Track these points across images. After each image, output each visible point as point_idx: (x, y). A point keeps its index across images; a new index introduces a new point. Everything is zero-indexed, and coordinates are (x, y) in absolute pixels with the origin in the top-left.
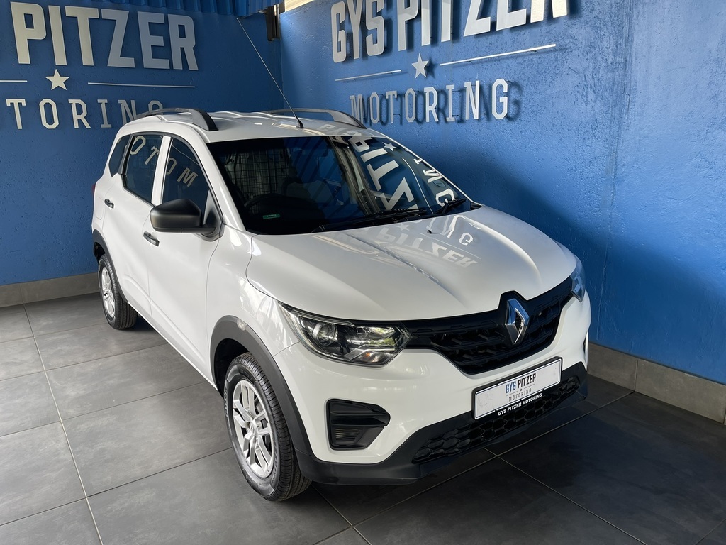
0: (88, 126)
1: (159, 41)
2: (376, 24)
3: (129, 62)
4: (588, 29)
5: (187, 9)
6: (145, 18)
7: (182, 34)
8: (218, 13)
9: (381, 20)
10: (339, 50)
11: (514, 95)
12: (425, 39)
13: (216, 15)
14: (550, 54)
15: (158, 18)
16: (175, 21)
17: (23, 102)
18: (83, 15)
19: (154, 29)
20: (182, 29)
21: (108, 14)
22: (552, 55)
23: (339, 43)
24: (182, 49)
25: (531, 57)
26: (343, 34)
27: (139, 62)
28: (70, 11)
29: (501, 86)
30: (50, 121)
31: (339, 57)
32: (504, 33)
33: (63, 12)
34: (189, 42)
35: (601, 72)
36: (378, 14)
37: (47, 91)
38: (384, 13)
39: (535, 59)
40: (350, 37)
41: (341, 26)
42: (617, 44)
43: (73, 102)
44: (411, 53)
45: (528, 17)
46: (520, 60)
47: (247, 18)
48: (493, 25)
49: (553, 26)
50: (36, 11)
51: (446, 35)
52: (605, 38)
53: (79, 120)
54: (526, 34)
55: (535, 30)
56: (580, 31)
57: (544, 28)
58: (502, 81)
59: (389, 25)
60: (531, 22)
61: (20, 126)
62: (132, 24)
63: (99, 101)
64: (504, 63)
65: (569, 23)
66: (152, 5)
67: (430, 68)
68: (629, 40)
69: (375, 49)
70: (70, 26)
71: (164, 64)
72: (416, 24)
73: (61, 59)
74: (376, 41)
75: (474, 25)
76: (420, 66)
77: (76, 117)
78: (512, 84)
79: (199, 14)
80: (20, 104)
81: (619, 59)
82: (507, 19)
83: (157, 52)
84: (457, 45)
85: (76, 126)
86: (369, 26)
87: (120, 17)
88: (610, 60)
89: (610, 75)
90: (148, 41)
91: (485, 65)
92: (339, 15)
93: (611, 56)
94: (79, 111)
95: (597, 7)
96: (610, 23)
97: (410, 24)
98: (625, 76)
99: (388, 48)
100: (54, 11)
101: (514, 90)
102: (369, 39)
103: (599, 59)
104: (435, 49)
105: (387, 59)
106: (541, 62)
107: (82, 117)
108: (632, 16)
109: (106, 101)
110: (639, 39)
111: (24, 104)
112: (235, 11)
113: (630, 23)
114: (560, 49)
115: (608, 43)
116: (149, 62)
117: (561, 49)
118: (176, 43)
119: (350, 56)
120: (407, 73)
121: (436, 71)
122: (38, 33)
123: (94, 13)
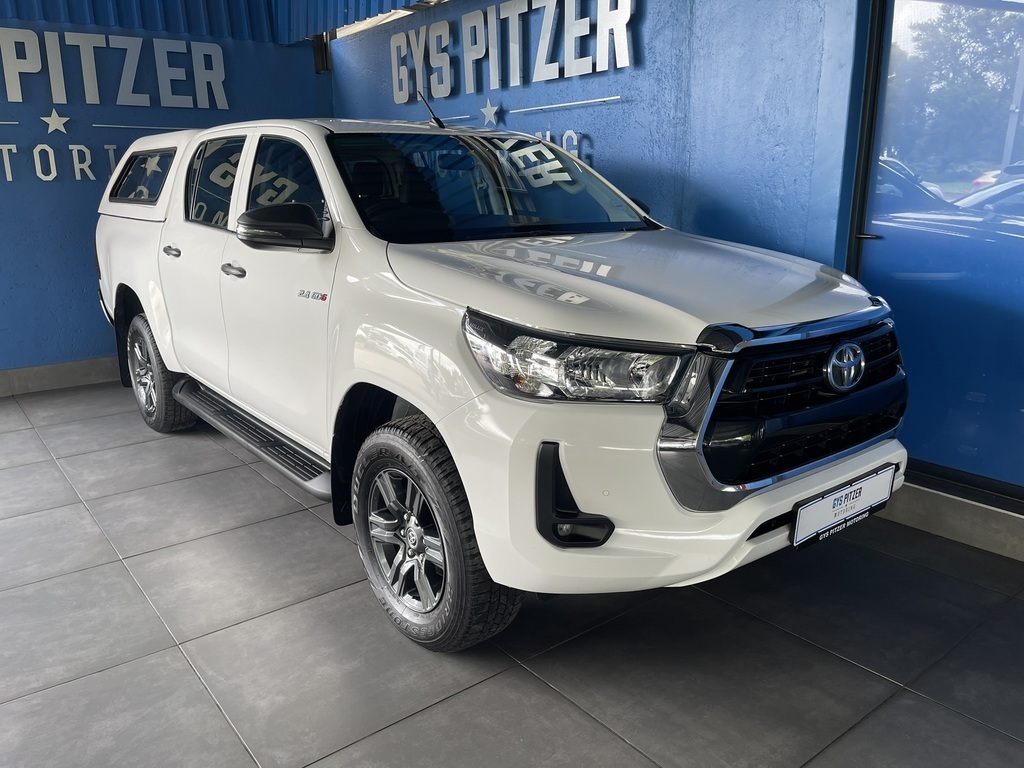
0: (92, 177)
1: (180, 74)
2: (441, 61)
3: (143, 100)
4: (652, 81)
5: (214, 35)
6: (162, 47)
7: (209, 65)
8: (253, 39)
9: (446, 57)
10: (401, 89)
11: (586, 149)
12: (494, 81)
13: (250, 42)
14: (618, 106)
15: (180, 46)
16: (199, 49)
17: (14, 148)
18: (87, 43)
19: (174, 59)
20: (208, 59)
21: (117, 41)
22: (620, 106)
23: (400, 81)
24: (209, 84)
25: (600, 108)
26: (404, 70)
27: (155, 100)
28: (71, 38)
29: (570, 138)
30: (47, 172)
31: (401, 97)
32: (574, 81)
33: (62, 39)
34: (218, 75)
35: (665, 127)
36: (444, 50)
37: (43, 135)
38: (450, 49)
39: (604, 109)
40: (412, 74)
41: (403, 61)
42: (678, 99)
43: (75, 148)
44: (481, 97)
45: (594, 65)
46: (590, 110)
47: (289, 46)
48: (562, 71)
49: (619, 76)
50: (30, 39)
51: (515, 80)
52: (667, 91)
53: (82, 170)
54: (595, 81)
55: (603, 79)
56: (644, 82)
57: (612, 77)
58: (570, 133)
59: (455, 63)
60: (598, 70)
61: (9, 178)
62: (147, 52)
63: (106, 147)
64: (575, 113)
65: (634, 73)
66: (171, 32)
67: (501, 115)
68: (688, 95)
69: (441, 90)
70: (70, 56)
71: (186, 102)
72: (484, 64)
73: (59, 96)
74: (441, 81)
75: (543, 71)
76: (490, 112)
77: (77, 166)
78: (584, 137)
79: (229, 40)
80: (10, 150)
81: (679, 114)
82: (575, 67)
83: (177, 87)
84: (527, 90)
85: (78, 177)
86: (434, 63)
87: (132, 45)
88: (672, 115)
89: (672, 130)
90: (166, 74)
91: (556, 113)
92: (399, 48)
93: (673, 111)
94: (82, 160)
95: (658, 58)
96: (670, 77)
97: (479, 64)
98: (685, 132)
99: (455, 90)
100: (52, 39)
101: (585, 143)
102: (434, 78)
103: (663, 113)
104: (506, 93)
105: (454, 101)
106: (610, 114)
107: (85, 167)
108: (689, 70)
109: (115, 147)
110: (696, 92)
111: (15, 151)
112: (274, 38)
113: (689, 77)
114: (626, 101)
115: (669, 97)
116: (168, 99)
117: (628, 101)
118: (201, 76)
119: (412, 98)
120: (476, 119)
121: (507, 118)
122: (32, 65)
123: (99, 40)
